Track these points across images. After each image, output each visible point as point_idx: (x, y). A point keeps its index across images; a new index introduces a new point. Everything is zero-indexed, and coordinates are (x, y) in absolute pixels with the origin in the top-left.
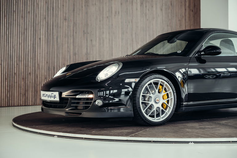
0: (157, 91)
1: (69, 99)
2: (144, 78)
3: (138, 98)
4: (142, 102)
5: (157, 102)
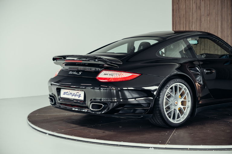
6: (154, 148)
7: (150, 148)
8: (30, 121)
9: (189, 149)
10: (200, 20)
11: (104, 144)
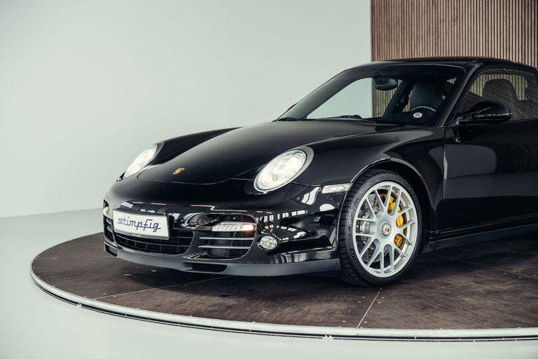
0: (386, 209)
1: (192, 233)
2: (361, 182)
3: (349, 228)
4: (357, 236)
5: (386, 233)
6: (333, 336)
7: (324, 335)
8: (37, 275)
9: (417, 338)
10: (437, 30)
11: (214, 327)
